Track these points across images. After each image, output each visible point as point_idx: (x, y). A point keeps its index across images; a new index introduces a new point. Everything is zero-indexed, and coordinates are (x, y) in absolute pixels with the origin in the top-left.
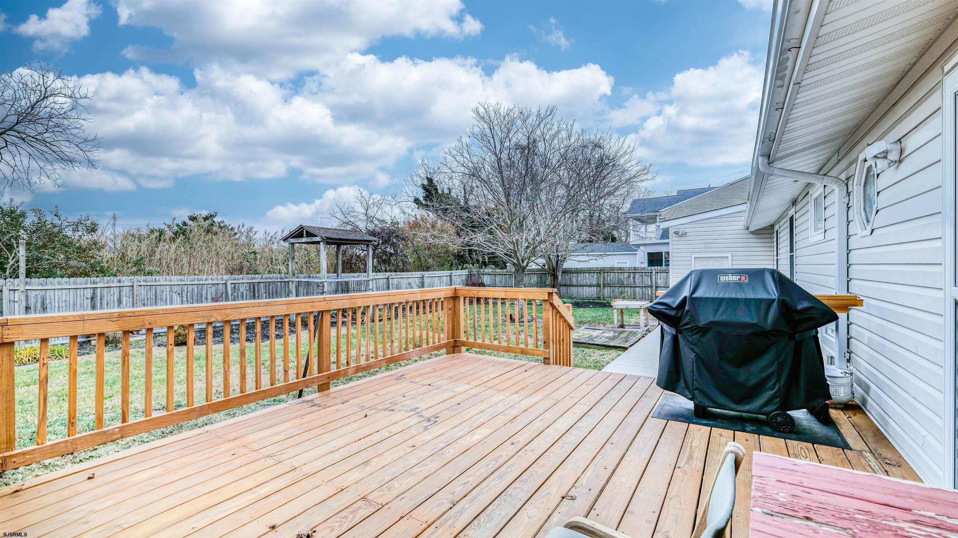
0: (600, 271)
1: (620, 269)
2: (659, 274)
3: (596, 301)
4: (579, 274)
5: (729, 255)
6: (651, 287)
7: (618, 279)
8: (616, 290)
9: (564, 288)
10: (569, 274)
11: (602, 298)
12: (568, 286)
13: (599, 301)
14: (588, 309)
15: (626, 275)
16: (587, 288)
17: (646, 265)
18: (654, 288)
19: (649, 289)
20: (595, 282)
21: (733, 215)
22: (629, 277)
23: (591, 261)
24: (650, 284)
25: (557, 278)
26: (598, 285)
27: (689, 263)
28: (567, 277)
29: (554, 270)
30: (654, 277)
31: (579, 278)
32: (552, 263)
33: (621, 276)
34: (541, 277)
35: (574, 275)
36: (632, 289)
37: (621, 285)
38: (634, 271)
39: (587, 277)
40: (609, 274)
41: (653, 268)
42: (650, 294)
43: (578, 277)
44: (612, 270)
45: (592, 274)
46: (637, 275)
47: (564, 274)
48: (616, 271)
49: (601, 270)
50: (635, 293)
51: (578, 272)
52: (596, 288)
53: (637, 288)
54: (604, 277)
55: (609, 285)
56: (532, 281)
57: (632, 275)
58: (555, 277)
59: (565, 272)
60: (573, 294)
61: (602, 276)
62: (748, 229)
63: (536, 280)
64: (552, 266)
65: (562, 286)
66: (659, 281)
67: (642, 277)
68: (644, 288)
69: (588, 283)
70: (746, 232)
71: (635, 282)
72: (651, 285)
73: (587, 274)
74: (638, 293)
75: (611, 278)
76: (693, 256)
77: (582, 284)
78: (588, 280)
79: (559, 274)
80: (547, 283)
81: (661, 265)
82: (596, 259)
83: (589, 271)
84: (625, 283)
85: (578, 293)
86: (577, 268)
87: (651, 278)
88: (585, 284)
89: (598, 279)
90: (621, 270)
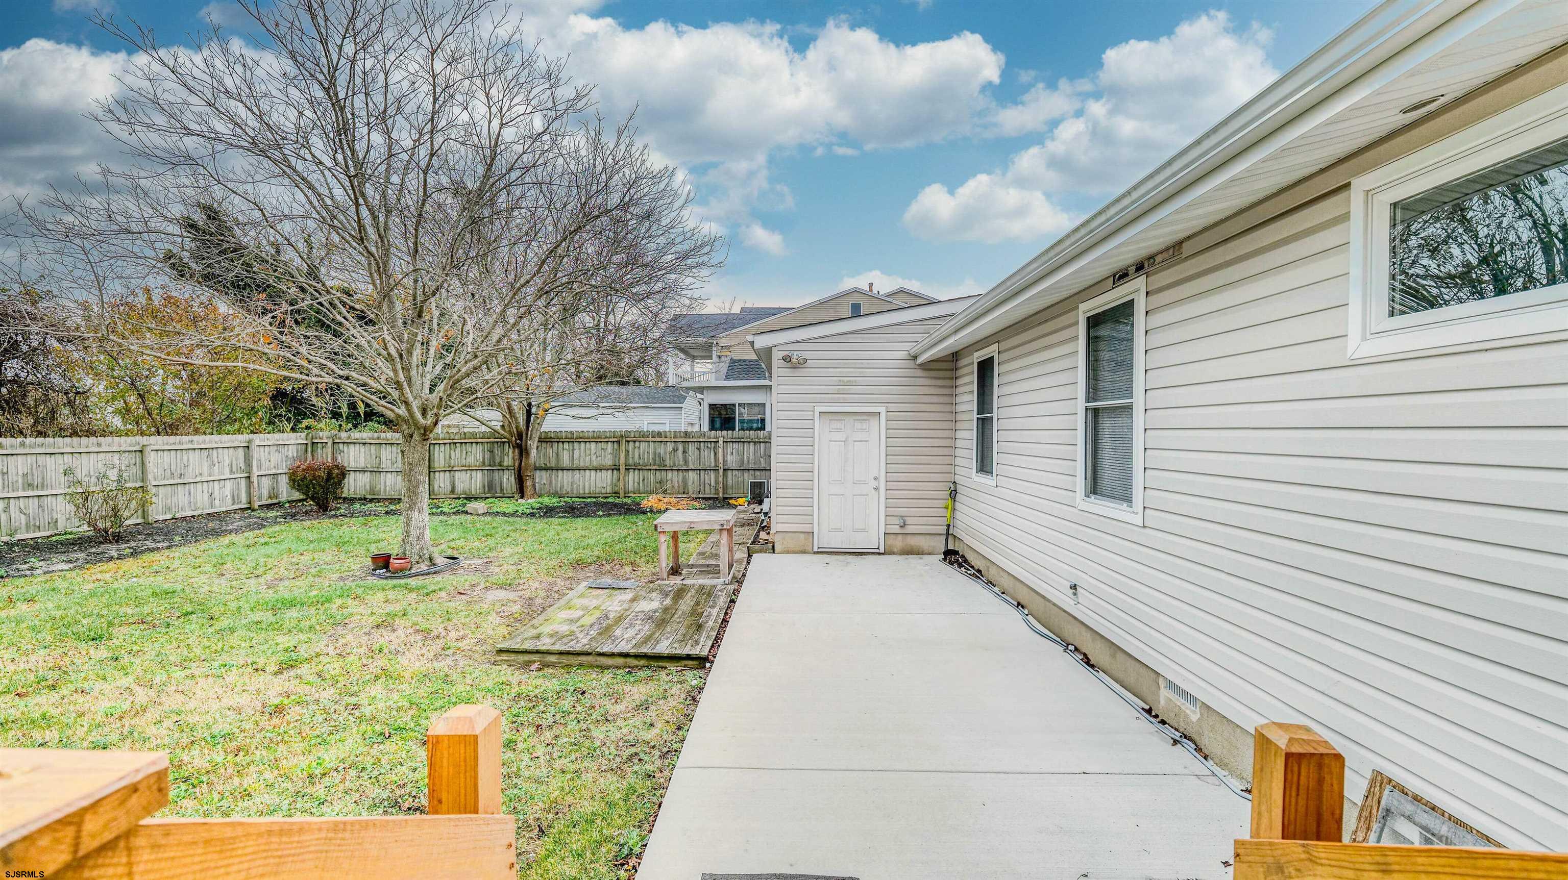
0: (620, 439)
1: (659, 434)
2: (730, 445)
3: (611, 500)
4: (576, 445)
5: (882, 410)
6: (716, 470)
7: (655, 453)
8: (651, 476)
9: (544, 472)
10: (555, 445)
11: (622, 494)
12: (552, 469)
13: (617, 501)
14: (595, 520)
15: (670, 447)
16: (593, 472)
17: (706, 427)
18: (721, 471)
19: (712, 475)
20: (608, 461)
21: (889, 330)
22: (675, 450)
23: (601, 418)
24: (713, 464)
25: (528, 454)
26: (615, 468)
27: (807, 424)
28: (551, 451)
29: (520, 435)
30: (721, 450)
31: (577, 453)
32: (516, 419)
33: (661, 449)
34: (491, 452)
35: (566, 446)
36: (681, 473)
37: (661, 467)
38: (685, 439)
39: (593, 451)
40: (637, 444)
41: (719, 433)
42: (713, 484)
43: (573, 450)
44: (642, 437)
45: (603, 445)
46: (691, 448)
47: (544, 445)
48: (651, 439)
49: (622, 436)
50: (685, 481)
51: (574, 439)
52: (610, 472)
53: (691, 473)
54: (627, 451)
55: (638, 468)
56: (471, 460)
57: (680, 446)
58: (523, 451)
59: (546, 440)
60: (562, 487)
61: (623, 448)
62: (915, 358)
63: (480, 456)
64: (517, 427)
65: (541, 469)
66: (729, 458)
67: (699, 449)
68: (702, 472)
69: (595, 464)
70: (911, 364)
71: (686, 462)
72: (716, 466)
73: (593, 445)
74: (690, 483)
75: (642, 452)
76: (818, 409)
77: (582, 464)
78: (594, 458)
79: (533, 444)
80: (506, 464)
81: (733, 429)
82: (612, 414)
83: (597, 439)
84: (667, 463)
85: (573, 483)
86: (571, 433)
87: (715, 454)
88: (588, 464)
89: (615, 454)
90: (660, 437)
